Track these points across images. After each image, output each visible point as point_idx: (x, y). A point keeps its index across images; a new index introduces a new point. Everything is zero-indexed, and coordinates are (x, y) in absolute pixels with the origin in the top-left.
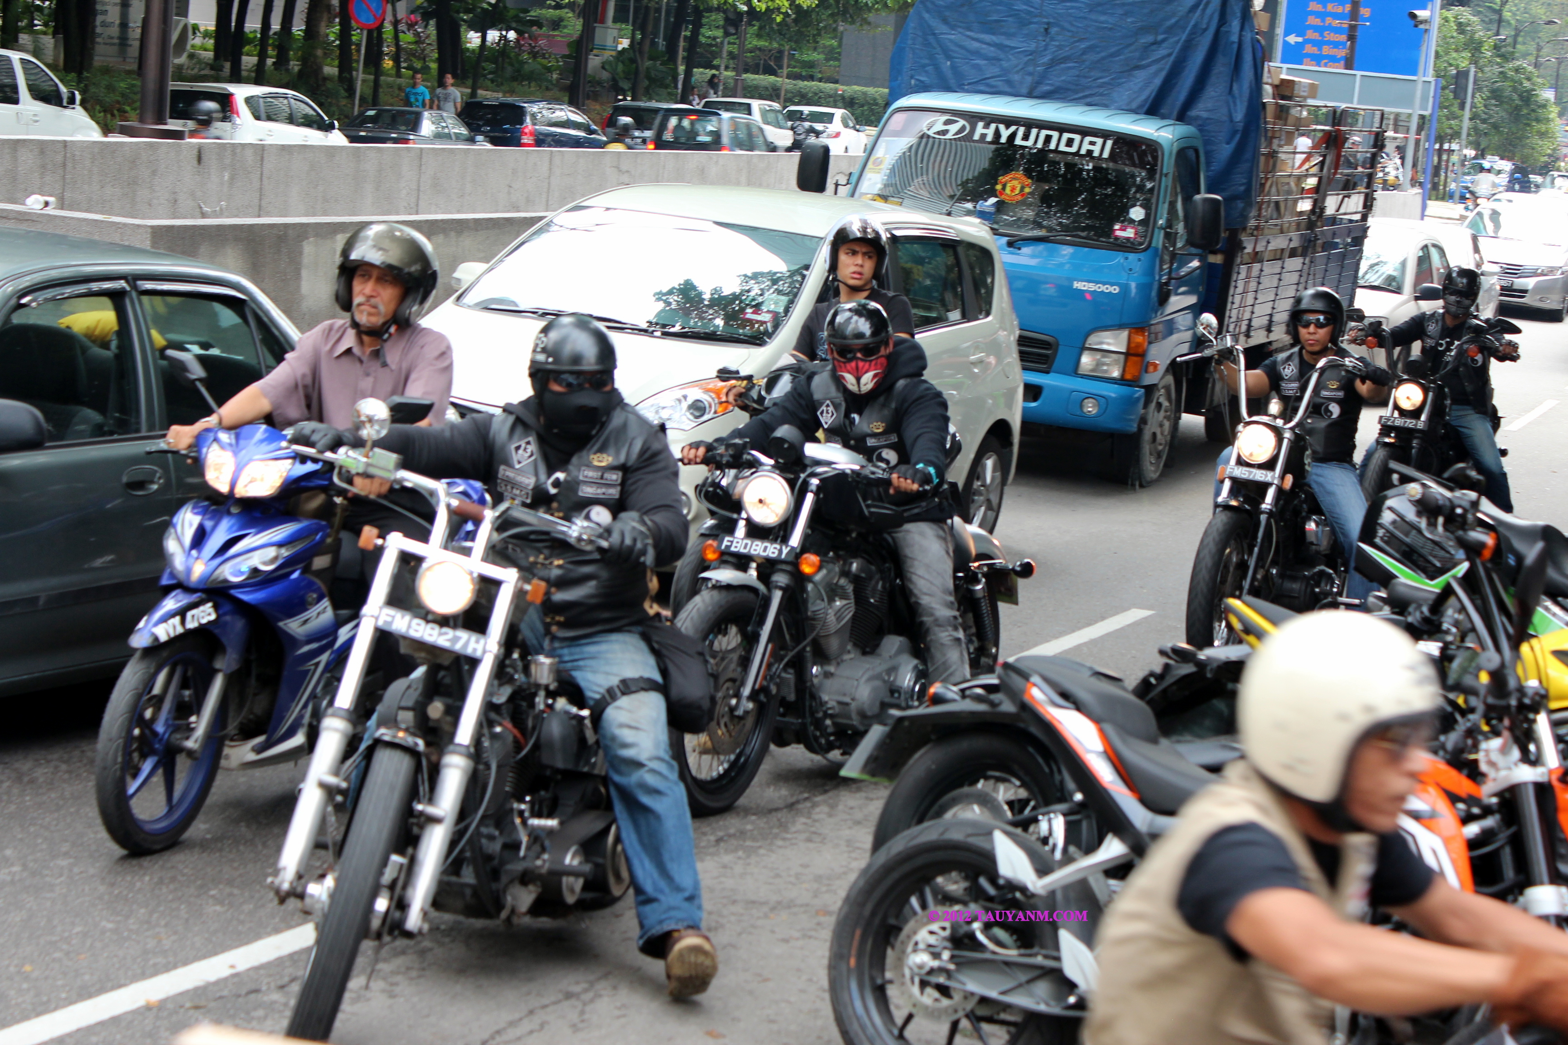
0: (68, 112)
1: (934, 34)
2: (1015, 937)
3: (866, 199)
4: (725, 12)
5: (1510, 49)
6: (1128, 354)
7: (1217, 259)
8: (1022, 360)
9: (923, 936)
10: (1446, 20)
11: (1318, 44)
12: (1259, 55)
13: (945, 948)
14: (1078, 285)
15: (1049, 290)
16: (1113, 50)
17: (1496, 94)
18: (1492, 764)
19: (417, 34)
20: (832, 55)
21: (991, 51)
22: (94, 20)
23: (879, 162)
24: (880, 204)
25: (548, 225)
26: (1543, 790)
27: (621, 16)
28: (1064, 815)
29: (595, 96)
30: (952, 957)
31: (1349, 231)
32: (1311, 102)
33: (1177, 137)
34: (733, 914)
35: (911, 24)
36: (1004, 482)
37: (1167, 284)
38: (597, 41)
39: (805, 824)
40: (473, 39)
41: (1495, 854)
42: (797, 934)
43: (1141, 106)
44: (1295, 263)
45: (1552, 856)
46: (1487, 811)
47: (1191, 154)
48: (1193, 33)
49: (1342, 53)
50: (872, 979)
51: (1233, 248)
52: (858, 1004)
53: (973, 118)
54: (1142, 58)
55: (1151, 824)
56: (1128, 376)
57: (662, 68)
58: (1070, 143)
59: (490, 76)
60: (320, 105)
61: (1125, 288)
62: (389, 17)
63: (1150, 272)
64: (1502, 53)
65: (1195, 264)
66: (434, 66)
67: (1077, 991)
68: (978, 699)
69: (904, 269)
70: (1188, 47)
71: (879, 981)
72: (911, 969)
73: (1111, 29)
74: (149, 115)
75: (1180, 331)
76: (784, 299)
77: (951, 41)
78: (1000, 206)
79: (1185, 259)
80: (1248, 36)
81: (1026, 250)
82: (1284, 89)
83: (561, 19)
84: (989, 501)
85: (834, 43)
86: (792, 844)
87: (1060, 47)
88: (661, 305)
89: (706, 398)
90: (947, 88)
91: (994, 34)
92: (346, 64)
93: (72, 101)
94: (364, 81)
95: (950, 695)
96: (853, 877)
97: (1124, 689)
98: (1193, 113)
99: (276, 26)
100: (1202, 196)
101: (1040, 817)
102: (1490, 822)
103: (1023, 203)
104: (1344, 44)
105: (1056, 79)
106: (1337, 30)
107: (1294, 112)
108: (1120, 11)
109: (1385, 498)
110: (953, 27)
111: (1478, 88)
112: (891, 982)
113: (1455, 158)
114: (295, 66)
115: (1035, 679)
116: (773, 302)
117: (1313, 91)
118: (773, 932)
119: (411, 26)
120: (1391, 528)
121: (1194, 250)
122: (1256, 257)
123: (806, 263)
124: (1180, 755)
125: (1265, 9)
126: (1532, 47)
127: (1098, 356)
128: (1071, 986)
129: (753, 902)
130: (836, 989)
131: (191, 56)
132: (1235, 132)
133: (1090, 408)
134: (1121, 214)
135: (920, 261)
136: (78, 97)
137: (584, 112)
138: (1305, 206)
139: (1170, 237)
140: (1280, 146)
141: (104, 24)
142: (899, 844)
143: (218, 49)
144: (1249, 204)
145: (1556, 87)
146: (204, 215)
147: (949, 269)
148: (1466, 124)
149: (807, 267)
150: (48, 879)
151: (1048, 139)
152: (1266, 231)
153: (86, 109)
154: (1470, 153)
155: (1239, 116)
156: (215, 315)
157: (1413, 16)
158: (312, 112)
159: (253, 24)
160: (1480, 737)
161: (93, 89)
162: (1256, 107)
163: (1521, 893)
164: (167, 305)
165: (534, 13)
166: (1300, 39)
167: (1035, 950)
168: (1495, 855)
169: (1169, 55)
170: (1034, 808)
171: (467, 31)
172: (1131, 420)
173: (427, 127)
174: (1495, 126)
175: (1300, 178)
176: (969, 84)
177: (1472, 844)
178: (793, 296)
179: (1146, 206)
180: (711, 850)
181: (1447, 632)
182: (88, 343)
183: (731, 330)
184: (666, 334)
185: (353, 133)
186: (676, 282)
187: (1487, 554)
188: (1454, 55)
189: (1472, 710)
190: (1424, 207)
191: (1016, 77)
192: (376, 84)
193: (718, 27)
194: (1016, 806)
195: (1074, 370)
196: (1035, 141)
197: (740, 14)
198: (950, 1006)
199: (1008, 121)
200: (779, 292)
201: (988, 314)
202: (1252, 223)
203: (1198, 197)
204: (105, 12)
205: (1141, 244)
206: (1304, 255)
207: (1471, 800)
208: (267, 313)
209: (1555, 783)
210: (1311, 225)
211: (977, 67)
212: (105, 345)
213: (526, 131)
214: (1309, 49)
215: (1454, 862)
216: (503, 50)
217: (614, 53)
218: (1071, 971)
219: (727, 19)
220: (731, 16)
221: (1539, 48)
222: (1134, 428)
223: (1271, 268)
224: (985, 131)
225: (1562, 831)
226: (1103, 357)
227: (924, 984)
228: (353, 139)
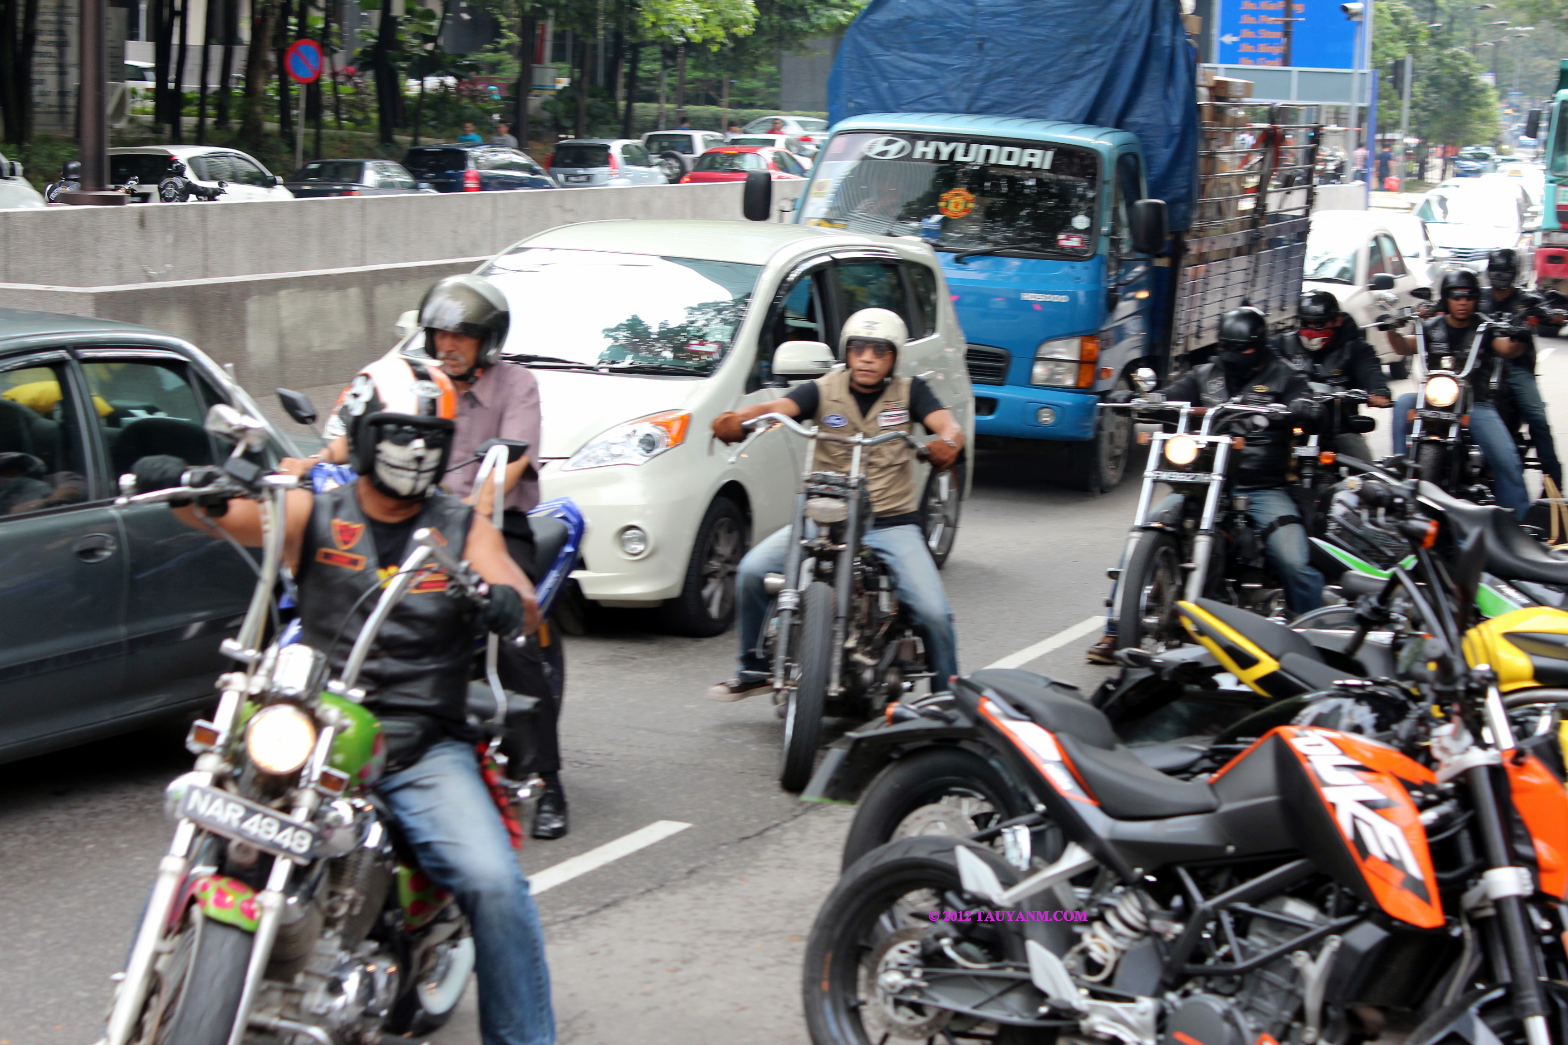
0: (10, 184)
1: (869, 57)
2: (986, 951)
3: (811, 225)
4: (661, 44)
5: (1446, 36)
6: (1080, 363)
7: (1162, 262)
8: (971, 374)
9: (893, 955)
10: (1380, 11)
11: (1254, 42)
12: (1192, 57)
13: (917, 966)
14: (1027, 297)
15: (999, 304)
16: (1047, 61)
17: (1435, 83)
18: (1444, 750)
19: (356, 85)
20: (772, 81)
21: (926, 70)
22: (30, 91)
23: (821, 187)
24: (826, 229)
25: (490, 268)
26: (1496, 773)
27: (559, 55)
28: (1029, 826)
29: (536, 137)
30: (925, 974)
31: (1293, 227)
32: (1247, 101)
33: (1117, 144)
34: (708, 945)
35: (846, 48)
36: (960, 497)
37: (1114, 290)
38: (537, 81)
39: (776, 850)
40: (412, 87)
41: (1453, 839)
42: (771, 961)
43: (1078, 116)
44: (1242, 262)
45: (1510, 837)
46: (1443, 797)
47: (1130, 159)
48: (1125, 40)
49: (1277, 50)
50: (846, 1001)
51: (1178, 251)
52: (833, 1027)
53: (913, 137)
54: (1076, 69)
55: (1112, 831)
56: (1082, 384)
57: (603, 105)
58: (1010, 156)
59: (432, 123)
60: (263, 161)
61: (1073, 296)
62: (327, 70)
63: (1097, 280)
64: (1438, 41)
65: (1139, 269)
66: (374, 116)
67: (1049, 1001)
68: (933, 716)
69: (847, 292)
70: (1121, 55)
71: (853, 1003)
72: (883, 988)
73: (1043, 41)
74: (90, 183)
75: (1130, 336)
76: (729, 328)
77: (887, 62)
78: (946, 223)
79: (1128, 265)
80: (1180, 40)
81: (974, 265)
82: (1219, 91)
83: (499, 62)
84: (945, 517)
85: (773, 69)
86: (765, 871)
87: (994, 62)
88: (610, 342)
89: (656, 432)
90: (884, 108)
91: (927, 52)
92: (286, 122)
93: (13, 172)
94: (306, 135)
95: (909, 714)
96: (822, 900)
97: (1081, 698)
98: (1130, 119)
99: (214, 85)
100: (1145, 201)
101: (1004, 830)
102: (1446, 807)
103: (967, 219)
104: (1277, 40)
105: (992, 94)
106: (1271, 28)
107: (1231, 112)
108: (1052, 23)
109: (1335, 491)
110: (887, 48)
111: (1416, 78)
112: (864, 1003)
113: (1398, 147)
114: (235, 124)
115: (988, 693)
116: (718, 332)
117: (1248, 90)
118: (748, 960)
119: (349, 77)
120: (1342, 520)
121: (1140, 256)
122: (1202, 258)
123: (748, 291)
124: (1137, 760)
125: (1196, 12)
126: (1467, 33)
127: (1051, 365)
128: (1041, 996)
129: (727, 932)
130: (810, 1013)
131: (132, 120)
132: (1172, 136)
133: (1046, 418)
134: (1065, 225)
135: (864, 282)
136: (19, 167)
137: (528, 153)
138: (1248, 204)
139: (1115, 243)
140: (1219, 147)
141: (43, 94)
142: (865, 865)
143: (159, 112)
144: (1192, 206)
145: (1494, 70)
146: (150, 279)
147: (893, 288)
148: (1406, 113)
149: (749, 296)
150: (21, 952)
151: (988, 152)
152: (1211, 232)
153: (29, 179)
154: (1413, 141)
155: (1176, 119)
156: (158, 379)
157: (1345, 9)
158: (254, 170)
159: (191, 85)
160: (1432, 724)
161: (35, 160)
162: (1192, 110)
163: (1480, 877)
164: (111, 372)
165: (474, 57)
166: (1235, 39)
167: (1006, 962)
168: (1452, 841)
169: (1102, 64)
170: (999, 821)
171: (406, 79)
172: (1087, 427)
173: (371, 176)
174: (1436, 114)
175: (1241, 178)
176: (908, 103)
177: (1430, 830)
178: (737, 325)
179: (1090, 214)
180: (684, 882)
181: (1396, 621)
182: (34, 414)
183: (679, 363)
184: (613, 371)
185: (296, 188)
186: (623, 318)
187: (1429, 541)
188: (1391, 45)
189: (1422, 698)
190: (1367, 197)
191: (953, 94)
192: (318, 139)
193: (655, 60)
194: (980, 820)
195: (1028, 381)
196: (976, 155)
197: (676, 47)
198: (925, 1024)
199: (949, 138)
200: (725, 322)
201: (933, 330)
202: (1196, 225)
203: (1140, 202)
204: (42, 82)
205: (1086, 252)
206: (1249, 253)
207: (1427, 787)
208: (210, 375)
209: (1509, 766)
210: (1254, 224)
211: (914, 87)
212: (49, 415)
213: (470, 175)
214: (1246, 48)
215: (1412, 848)
216: (442, 98)
217: (552, 93)
218: (1041, 981)
219: (664, 52)
220: (669, 49)
221: (1475, 34)
222: (1091, 435)
223: (1218, 267)
224: (925, 149)
225: (1518, 813)
226: (1058, 366)
227: (898, 1003)
228: (298, 194)
